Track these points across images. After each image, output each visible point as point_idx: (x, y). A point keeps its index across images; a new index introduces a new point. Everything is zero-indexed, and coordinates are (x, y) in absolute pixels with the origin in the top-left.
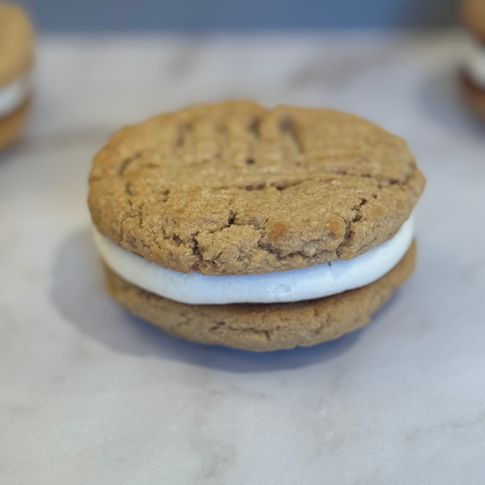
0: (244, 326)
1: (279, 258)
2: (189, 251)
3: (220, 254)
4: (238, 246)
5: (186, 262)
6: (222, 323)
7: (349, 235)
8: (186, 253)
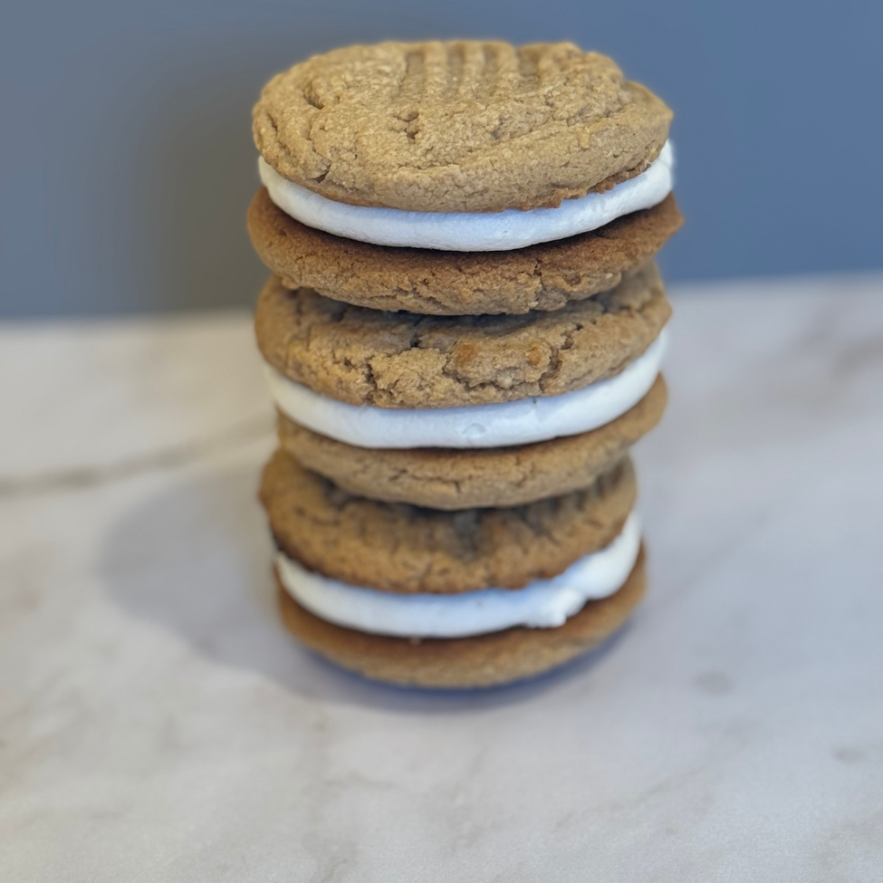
0: (430, 474)
1: (468, 389)
2: (361, 379)
3: (397, 381)
4: (418, 373)
5: (357, 391)
6: (404, 471)
7: (556, 365)
8: (357, 379)
